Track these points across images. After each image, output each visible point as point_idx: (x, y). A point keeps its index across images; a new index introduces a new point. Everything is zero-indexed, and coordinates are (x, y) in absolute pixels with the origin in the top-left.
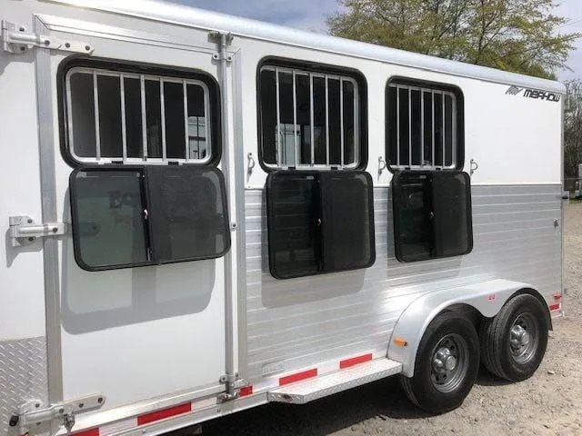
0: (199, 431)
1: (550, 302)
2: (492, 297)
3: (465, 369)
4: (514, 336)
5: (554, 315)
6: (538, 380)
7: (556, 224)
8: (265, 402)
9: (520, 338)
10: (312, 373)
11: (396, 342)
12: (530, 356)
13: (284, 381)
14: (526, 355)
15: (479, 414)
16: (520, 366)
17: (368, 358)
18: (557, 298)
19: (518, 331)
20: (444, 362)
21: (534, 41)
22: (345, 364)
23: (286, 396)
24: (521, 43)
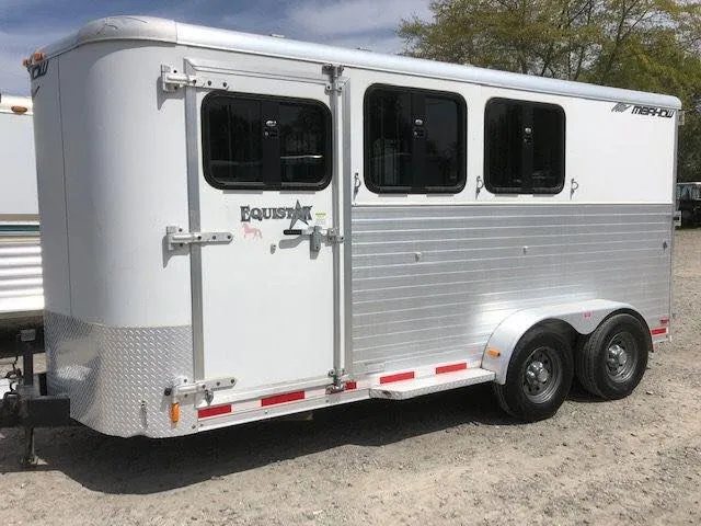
0: (310, 418)
1: (652, 325)
2: (587, 315)
3: (558, 381)
4: (611, 356)
5: (656, 340)
6: (635, 401)
7: (665, 245)
8: (368, 397)
9: (617, 357)
10: (410, 376)
11: (491, 353)
12: (628, 376)
13: (384, 380)
14: (624, 374)
16: (614, 384)
17: (462, 367)
18: (663, 322)
19: (616, 351)
20: (537, 374)
22: (440, 370)
23: (386, 393)
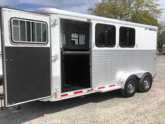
0: (84, 97)
1: (153, 76)
2: (140, 74)
3: (134, 88)
4: (145, 83)
5: (154, 79)
6: (150, 92)
7: (155, 59)
8: (95, 92)
9: (146, 83)
10: (104, 87)
11: (120, 82)
12: (148, 87)
13: (99, 88)
14: (147, 87)
15: (137, 97)
16: (146, 89)
17: (114, 85)
18: (154, 75)
19: (146, 82)
20: (130, 87)
21: (151, 10)
22: (110, 86)
23: (99, 91)
24: (148, 11)
